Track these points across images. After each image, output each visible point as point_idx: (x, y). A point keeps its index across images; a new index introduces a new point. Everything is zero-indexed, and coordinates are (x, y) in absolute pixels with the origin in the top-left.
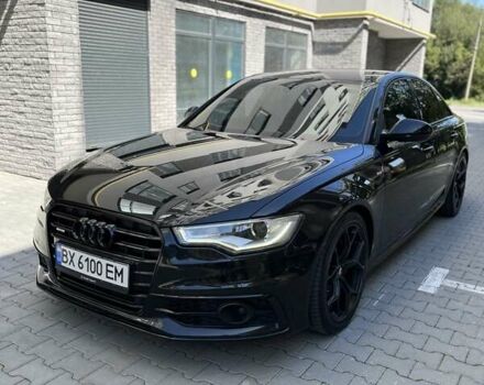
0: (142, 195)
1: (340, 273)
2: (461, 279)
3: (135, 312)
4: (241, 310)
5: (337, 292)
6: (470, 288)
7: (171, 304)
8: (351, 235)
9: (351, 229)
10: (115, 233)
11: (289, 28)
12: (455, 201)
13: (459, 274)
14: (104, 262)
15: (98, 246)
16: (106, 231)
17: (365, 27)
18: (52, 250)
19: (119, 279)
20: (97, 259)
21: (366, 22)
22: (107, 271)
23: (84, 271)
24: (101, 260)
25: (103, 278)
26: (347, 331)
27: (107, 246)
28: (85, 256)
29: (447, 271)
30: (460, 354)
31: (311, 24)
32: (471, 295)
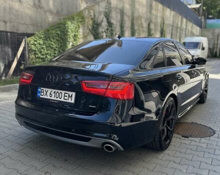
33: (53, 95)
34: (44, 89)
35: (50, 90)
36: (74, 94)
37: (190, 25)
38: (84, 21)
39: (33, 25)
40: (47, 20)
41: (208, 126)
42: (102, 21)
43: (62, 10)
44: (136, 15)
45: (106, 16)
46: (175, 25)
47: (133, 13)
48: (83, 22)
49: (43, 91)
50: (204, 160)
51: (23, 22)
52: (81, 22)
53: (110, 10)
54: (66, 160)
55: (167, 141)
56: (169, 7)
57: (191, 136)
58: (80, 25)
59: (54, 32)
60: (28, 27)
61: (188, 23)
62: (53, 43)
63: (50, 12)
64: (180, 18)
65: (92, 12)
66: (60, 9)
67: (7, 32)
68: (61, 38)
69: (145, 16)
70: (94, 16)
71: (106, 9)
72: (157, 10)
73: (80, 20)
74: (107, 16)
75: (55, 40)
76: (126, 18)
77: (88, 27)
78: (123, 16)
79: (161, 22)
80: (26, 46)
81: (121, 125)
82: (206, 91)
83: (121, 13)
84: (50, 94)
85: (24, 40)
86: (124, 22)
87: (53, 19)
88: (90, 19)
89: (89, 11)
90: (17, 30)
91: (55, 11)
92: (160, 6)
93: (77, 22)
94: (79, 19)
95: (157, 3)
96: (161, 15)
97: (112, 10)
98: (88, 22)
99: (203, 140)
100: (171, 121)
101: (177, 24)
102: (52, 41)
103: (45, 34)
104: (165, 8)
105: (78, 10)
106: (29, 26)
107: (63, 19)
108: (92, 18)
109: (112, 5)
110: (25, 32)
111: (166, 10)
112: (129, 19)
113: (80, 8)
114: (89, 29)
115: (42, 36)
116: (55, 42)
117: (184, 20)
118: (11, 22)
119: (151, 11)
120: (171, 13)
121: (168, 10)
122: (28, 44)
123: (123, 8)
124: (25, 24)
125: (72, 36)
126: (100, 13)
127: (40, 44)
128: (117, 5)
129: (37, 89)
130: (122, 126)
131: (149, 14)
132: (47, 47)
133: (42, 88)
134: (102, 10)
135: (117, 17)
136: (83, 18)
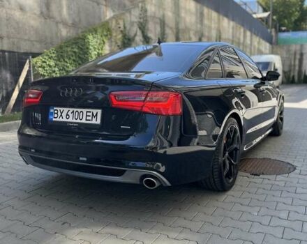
33: (71, 115)
34: (58, 109)
35: (66, 110)
36: (99, 112)
37: (256, 40)
38: (111, 35)
39: (40, 42)
40: (59, 34)
41: (286, 161)
42: (135, 35)
43: (80, 20)
44: (182, 26)
45: (140, 28)
46: (236, 40)
47: (177, 24)
48: (109, 36)
49: (56, 112)
50: (281, 200)
51: (26, 38)
52: (106, 36)
53: (146, 20)
54: (91, 208)
55: (230, 179)
56: (227, 16)
57: (263, 174)
58: (105, 40)
59: (69, 49)
60: (34, 45)
61: (254, 37)
62: (68, 65)
63: (64, 24)
64: (242, 30)
65: (121, 23)
66: (77, 20)
67: (4, 52)
68: (80, 58)
69: (194, 28)
70: (125, 27)
71: (140, 18)
72: (210, 19)
73: (105, 33)
74: (143, 28)
75: (71, 61)
76: (168, 31)
77: (116, 43)
78: (164, 27)
79: (217, 36)
80: (32, 69)
81: (165, 152)
82: (282, 119)
83: (161, 24)
84: (67, 115)
85: (28, 61)
86: (165, 36)
87: (67, 33)
88: (119, 32)
89: (117, 21)
90: (17, 48)
91: (70, 22)
92: (214, 14)
93: (102, 36)
94: (103, 32)
95: (210, 10)
96: (216, 26)
97: (149, 19)
98: (116, 36)
99: (279, 177)
100: (234, 152)
101: (239, 39)
102: (66, 62)
103: (57, 52)
104: (221, 17)
105: (103, 20)
106: (35, 43)
107: (82, 32)
108: (121, 31)
109: (149, 13)
110: (29, 51)
111: (223, 19)
112: (173, 31)
113: (104, 18)
114: (118, 46)
115: (54, 55)
116: (71, 64)
117: (248, 33)
118: (9, 37)
119: (202, 21)
120: (229, 23)
121: (226, 20)
122: (34, 67)
123: (164, 16)
124: (29, 40)
125: (95, 55)
126: (132, 23)
127: (50, 66)
128: (155, 13)
129: (49, 110)
130: (167, 153)
131: (199, 26)
132: (60, 70)
133: (55, 108)
134: (135, 19)
135: (155, 29)
136: (109, 30)
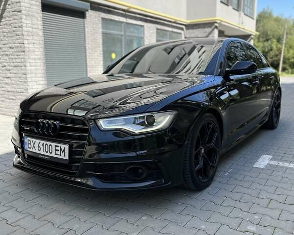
0: (81, 106)
1: (203, 151)
2: (281, 160)
3: (73, 175)
4: (140, 170)
5: (201, 163)
6: (286, 165)
7: (96, 168)
8: (209, 128)
9: (209, 124)
10: (60, 126)
11: (170, 29)
12: (275, 119)
13: (279, 158)
14: (53, 144)
15: (50, 136)
16: (54, 125)
17: (216, 27)
18: (22, 142)
19: (63, 154)
20: (49, 143)
21: (216, 24)
22: (56, 150)
23: (41, 152)
24: (52, 144)
25: (53, 155)
26: (209, 188)
27: (55, 135)
28: (42, 142)
29: (271, 157)
30: (281, 199)
31: (184, 27)
32: (287, 168)
